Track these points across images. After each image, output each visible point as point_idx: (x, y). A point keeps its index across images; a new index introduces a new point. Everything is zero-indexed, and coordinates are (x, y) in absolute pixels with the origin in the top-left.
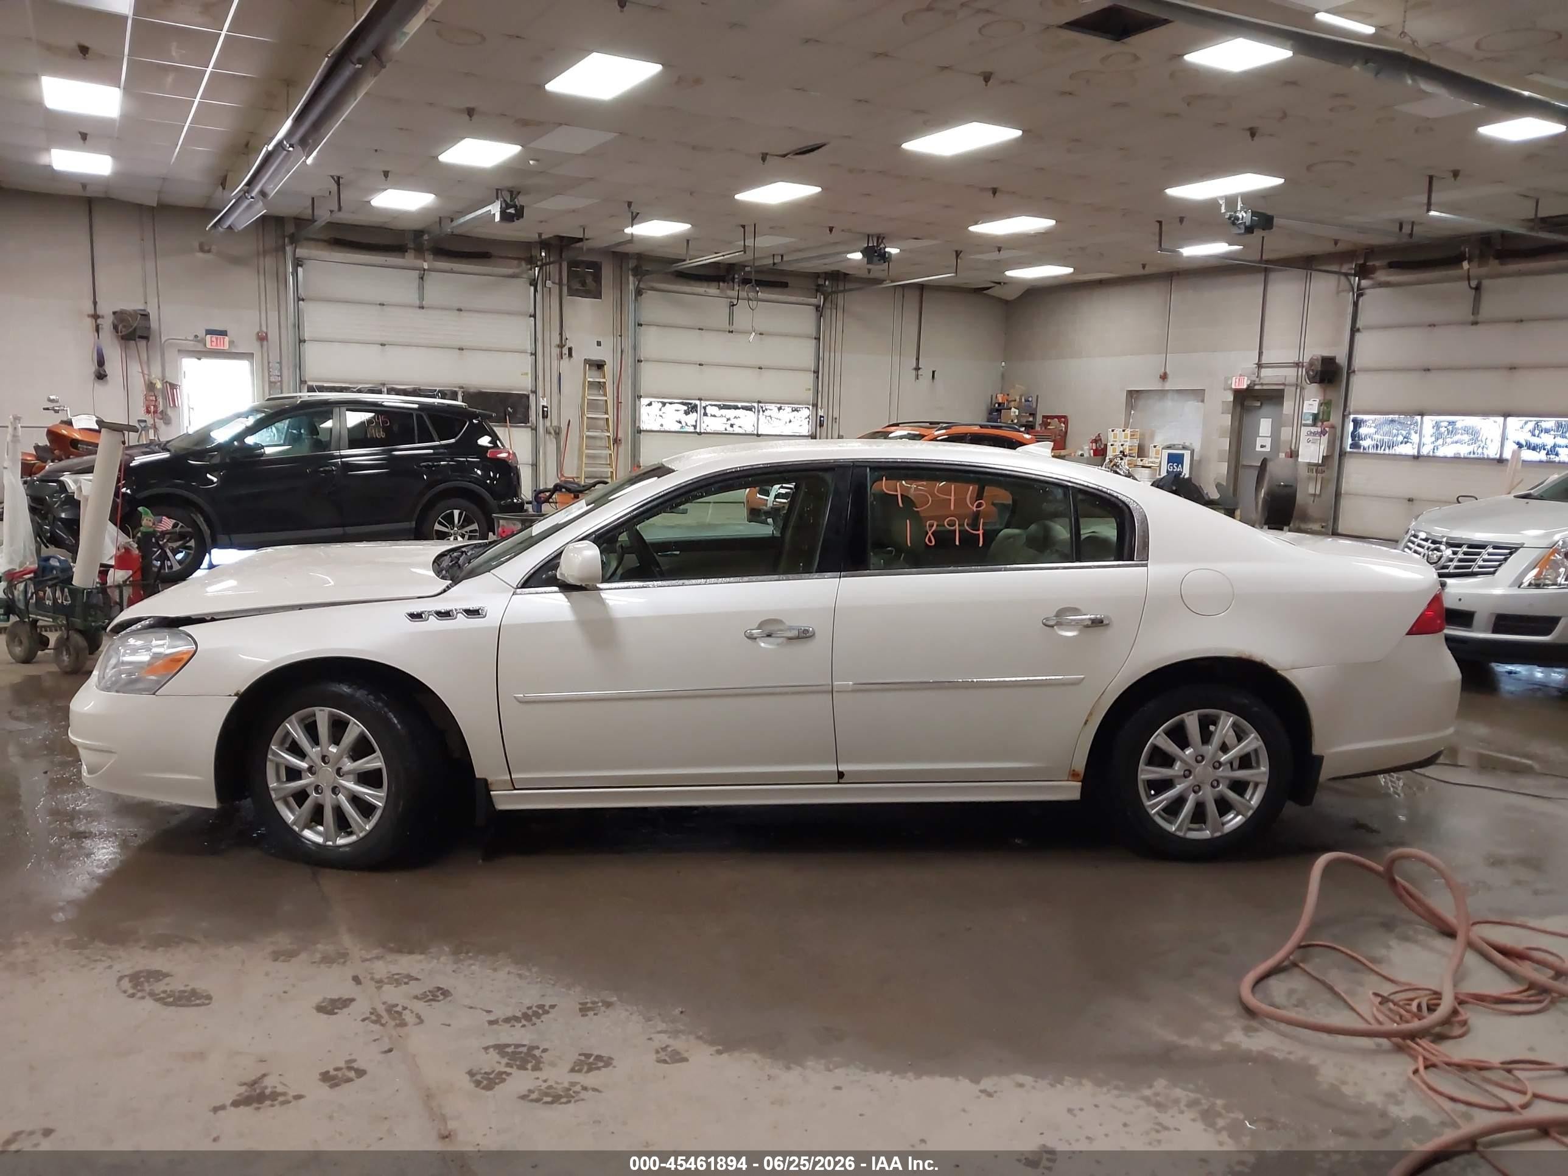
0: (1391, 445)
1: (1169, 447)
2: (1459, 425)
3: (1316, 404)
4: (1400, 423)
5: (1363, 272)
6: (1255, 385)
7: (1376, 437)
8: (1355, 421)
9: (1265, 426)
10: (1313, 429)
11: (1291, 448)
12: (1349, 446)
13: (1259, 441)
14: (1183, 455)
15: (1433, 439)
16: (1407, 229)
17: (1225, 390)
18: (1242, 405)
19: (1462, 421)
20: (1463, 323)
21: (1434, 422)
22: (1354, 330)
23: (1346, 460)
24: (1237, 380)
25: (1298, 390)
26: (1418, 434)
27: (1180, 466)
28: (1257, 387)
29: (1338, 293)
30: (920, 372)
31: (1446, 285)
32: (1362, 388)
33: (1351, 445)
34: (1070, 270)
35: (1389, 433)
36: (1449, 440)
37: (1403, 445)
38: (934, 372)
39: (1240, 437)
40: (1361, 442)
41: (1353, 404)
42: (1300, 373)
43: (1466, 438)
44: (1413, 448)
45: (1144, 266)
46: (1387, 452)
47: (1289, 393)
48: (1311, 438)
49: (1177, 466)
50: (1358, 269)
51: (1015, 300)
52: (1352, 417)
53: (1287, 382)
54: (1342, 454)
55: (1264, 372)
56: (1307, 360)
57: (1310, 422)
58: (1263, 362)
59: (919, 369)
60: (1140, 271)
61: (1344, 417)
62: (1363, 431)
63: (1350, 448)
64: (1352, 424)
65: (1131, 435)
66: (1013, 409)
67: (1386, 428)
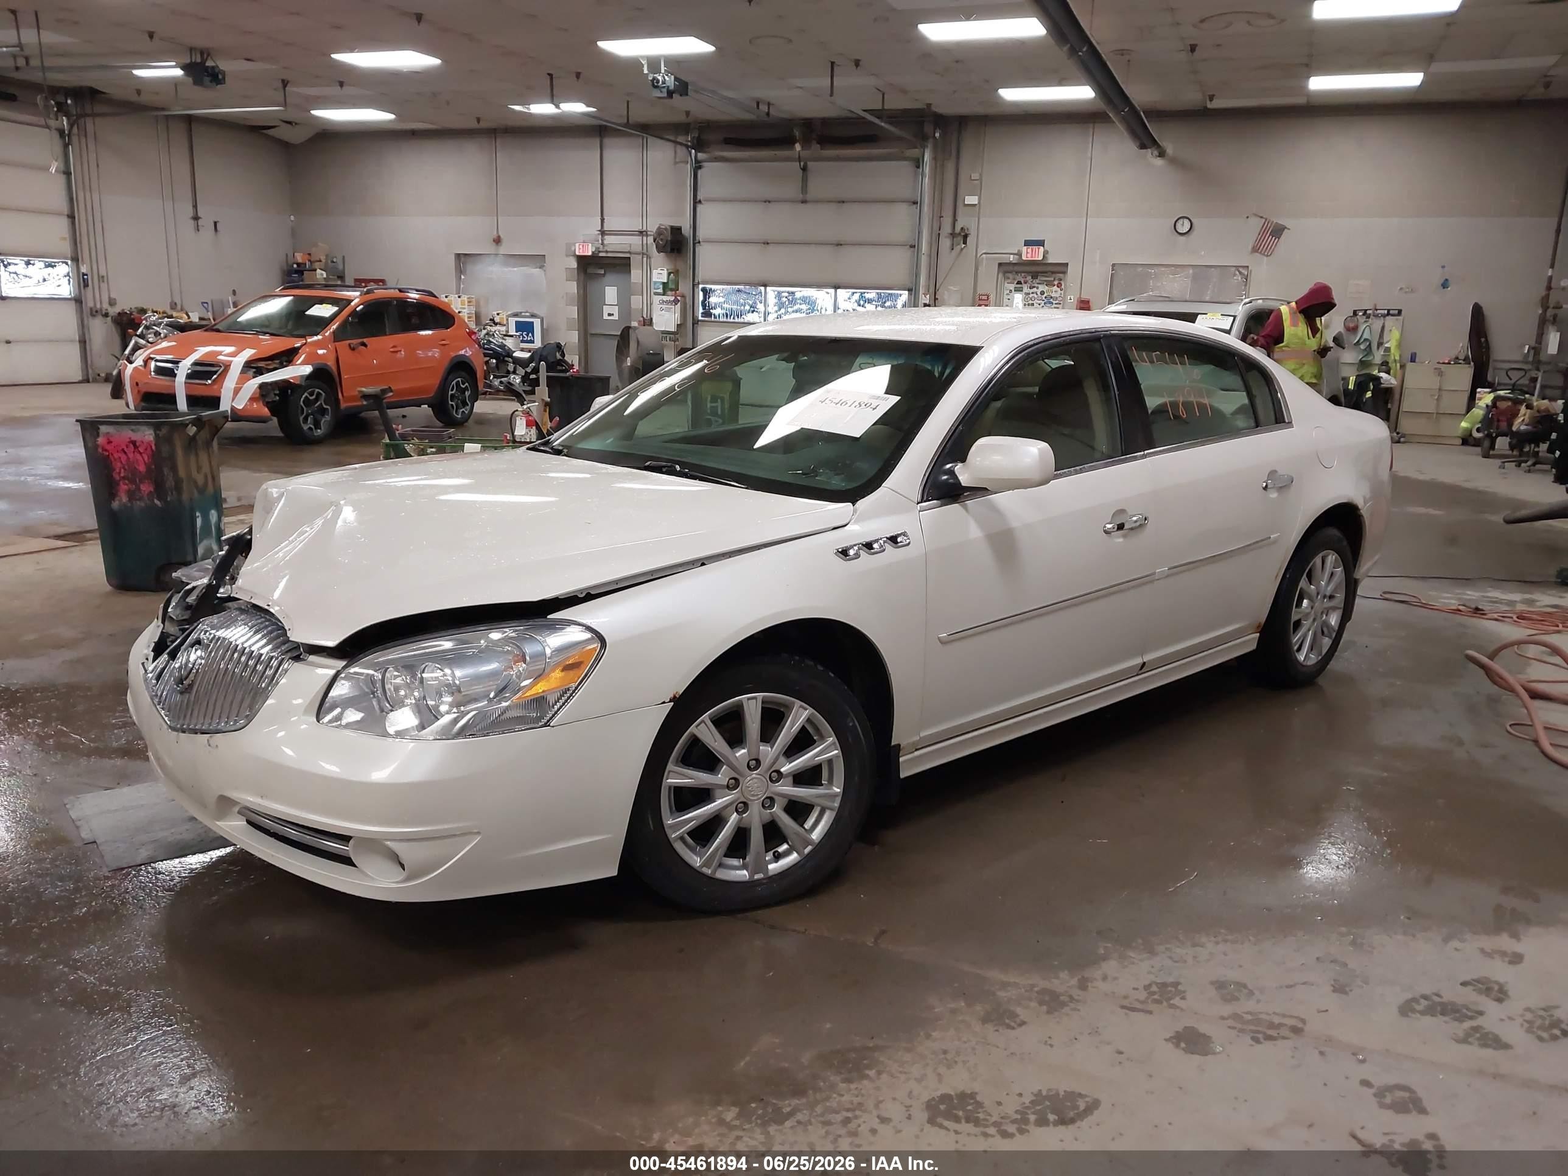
0: (740, 314)
1: (516, 315)
2: (798, 295)
3: (665, 273)
4: (745, 293)
5: (699, 145)
6: (600, 252)
7: (725, 306)
8: (704, 290)
9: (611, 294)
10: (665, 298)
11: (643, 317)
12: (700, 315)
13: (606, 310)
14: (532, 323)
15: (776, 308)
16: (764, 108)
17: (567, 256)
18: (585, 272)
19: (801, 292)
20: (793, 201)
21: (776, 293)
22: (696, 202)
23: (699, 328)
24: (581, 247)
25: (645, 259)
26: (763, 304)
27: (530, 335)
28: (601, 255)
29: (676, 163)
30: (200, 222)
31: (775, 164)
32: (708, 259)
33: (702, 313)
34: (391, 117)
35: (736, 302)
36: (790, 310)
37: (750, 314)
38: (215, 223)
39: (587, 305)
40: (711, 311)
41: (701, 275)
42: (645, 242)
43: (804, 307)
44: (760, 317)
45: (478, 120)
46: (736, 320)
47: (635, 260)
48: (664, 307)
49: (527, 335)
50: (695, 141)
51: (302, 143)
52: (701, 286)
53: (632, 250)
54: (696, 322)
55: (608, 239)
56: (652, 228)
57: (660, 291)
58: (605, 229)
59: (199, 218)
60: (474, 125)
61: (695, 286)
62: (713, 300)
63: (702, 317)
64: (701, 294)
65: (469, 302)
66: (319, 271)
67: (734, 298)
